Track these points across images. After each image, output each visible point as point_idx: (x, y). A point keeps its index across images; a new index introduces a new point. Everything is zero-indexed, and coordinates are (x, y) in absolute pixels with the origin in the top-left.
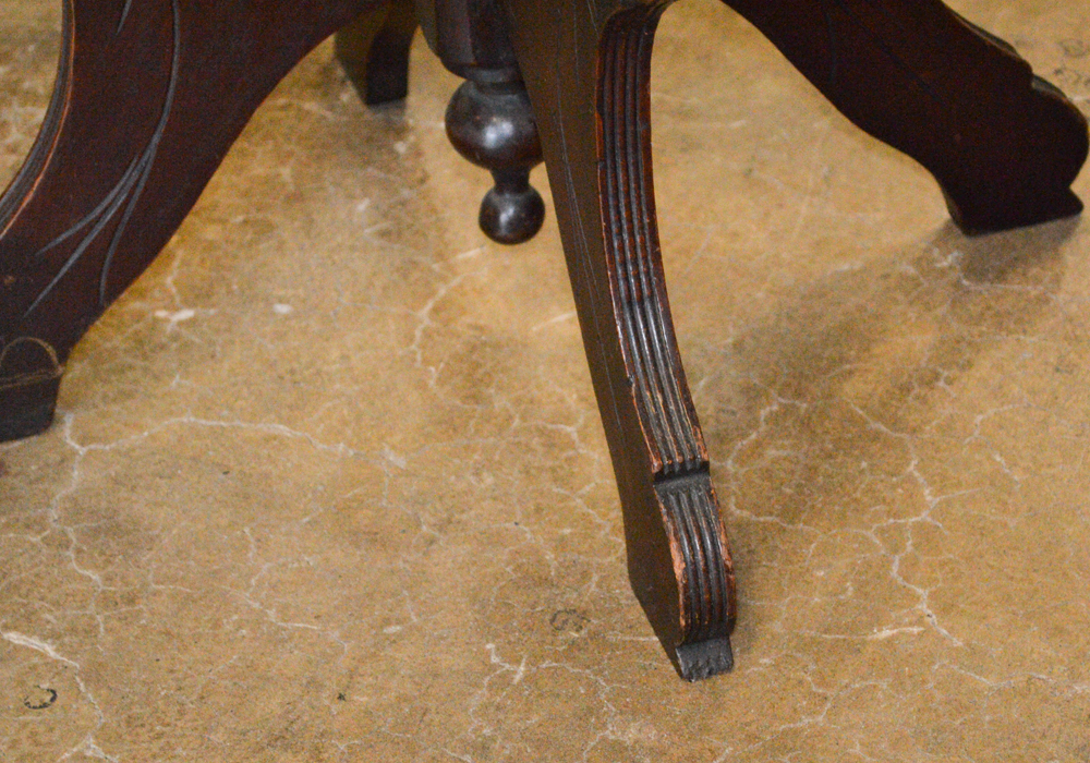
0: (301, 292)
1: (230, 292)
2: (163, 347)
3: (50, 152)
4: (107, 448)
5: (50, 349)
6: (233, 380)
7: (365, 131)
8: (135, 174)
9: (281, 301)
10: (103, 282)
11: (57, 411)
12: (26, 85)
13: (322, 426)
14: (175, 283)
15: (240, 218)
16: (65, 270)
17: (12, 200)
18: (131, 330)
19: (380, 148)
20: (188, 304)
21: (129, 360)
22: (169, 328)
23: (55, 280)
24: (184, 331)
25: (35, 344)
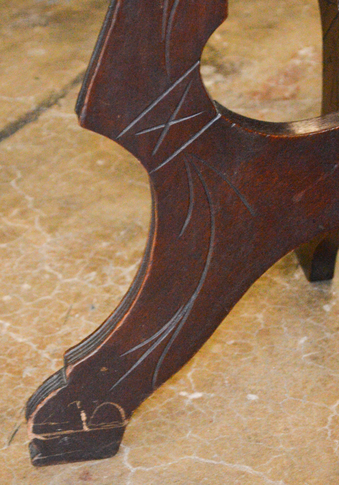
0: (264, 388)
1: (224, 384)
2: (183, 413)
3: (134, 300)
4: (147, 470)
5: (121, 410)
6: (221, 436)
7: (307, 296)
8: (180, 316)
9: (252, 393)
10: (156, 375)
11: (121, 445)
12: (118, 254)
13: (270, 469)
14: (193, 376)
15: (232, 342)
16: (134, 366)
17: (110, 324)
18: (166, 401)
19: (316, 307)
20: (199, 389)
21: (163, 419)
22: (187, 402)
23: (129, 372)
24: (196, 406)
25: (114, 407)
